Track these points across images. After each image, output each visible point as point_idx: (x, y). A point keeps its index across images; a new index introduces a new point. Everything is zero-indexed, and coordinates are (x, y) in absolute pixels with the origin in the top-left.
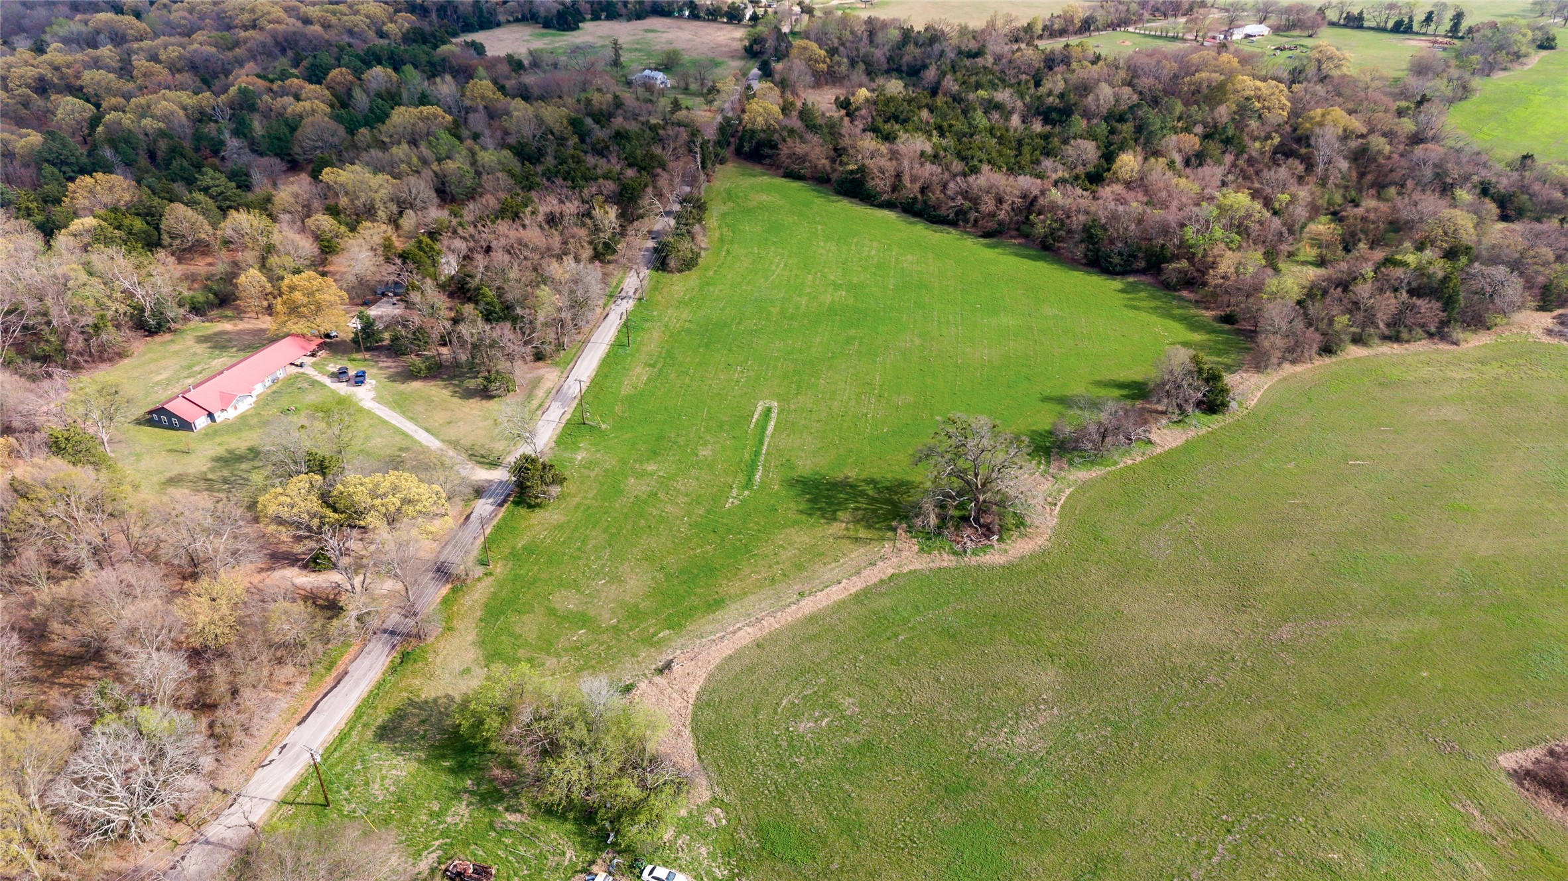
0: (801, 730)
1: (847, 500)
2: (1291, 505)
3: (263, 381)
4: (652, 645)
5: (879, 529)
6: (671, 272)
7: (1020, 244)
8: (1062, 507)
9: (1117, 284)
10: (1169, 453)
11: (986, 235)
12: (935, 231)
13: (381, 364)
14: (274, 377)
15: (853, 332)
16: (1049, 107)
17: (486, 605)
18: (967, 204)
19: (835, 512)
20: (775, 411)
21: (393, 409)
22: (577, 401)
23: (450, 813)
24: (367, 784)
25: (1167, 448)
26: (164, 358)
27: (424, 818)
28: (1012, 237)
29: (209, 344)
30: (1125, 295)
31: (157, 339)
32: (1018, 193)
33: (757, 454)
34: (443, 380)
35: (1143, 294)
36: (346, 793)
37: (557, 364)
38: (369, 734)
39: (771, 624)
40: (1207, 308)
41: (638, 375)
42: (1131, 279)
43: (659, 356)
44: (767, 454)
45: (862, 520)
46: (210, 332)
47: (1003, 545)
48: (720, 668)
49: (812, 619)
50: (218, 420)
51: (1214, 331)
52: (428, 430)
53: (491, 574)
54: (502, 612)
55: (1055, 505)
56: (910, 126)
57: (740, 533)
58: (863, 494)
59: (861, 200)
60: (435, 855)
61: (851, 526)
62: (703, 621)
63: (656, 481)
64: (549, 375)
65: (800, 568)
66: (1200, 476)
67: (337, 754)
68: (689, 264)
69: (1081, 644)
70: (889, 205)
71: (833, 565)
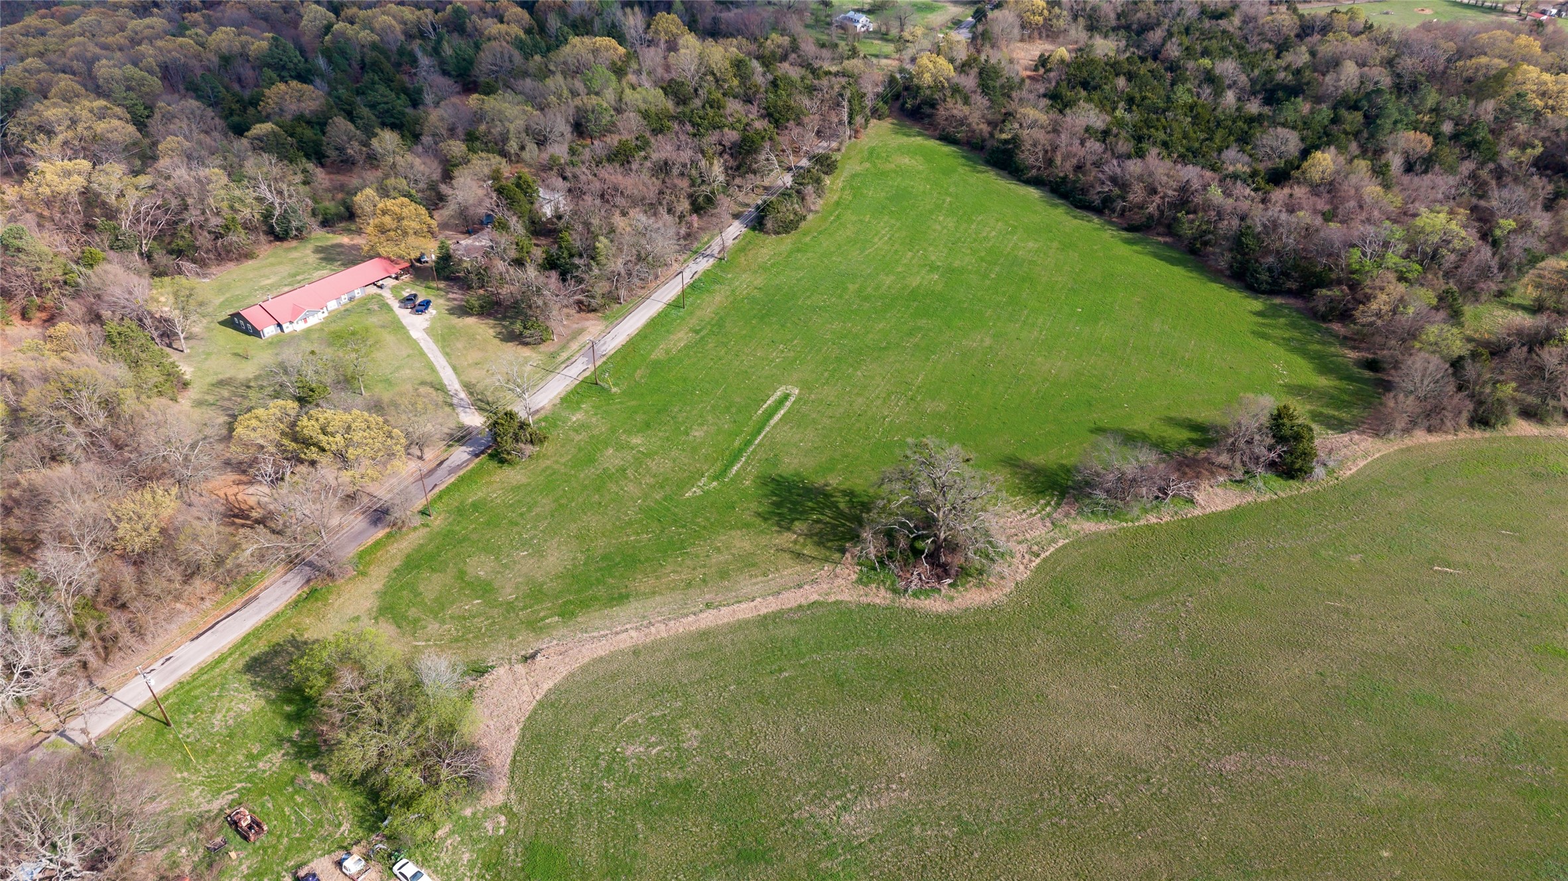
0: (628, 753)
1: (813, 509)
2: (1328, 607)
3: (338, 299)
4: (534, 630)
5: (829, 548)
6: (767, 233)
7: (1166, 243)
8: (1045, 560)
9: (1257, 304)
10: (1209, 517)
11: (1130, 229)
12: (1075, 217)
13: (451, 296)
14: (351, 295)
15: (922, 322)
16: (1278, 84)
17: (408, 556)
18: (1117, 191)
19: (793, 520)
20: (792, 399)
21: (436, 342)
22: (604, 359)
23: (266, 758)
24: (213, 712)
25: (1208, 511)
26: (281, 263)
27: (241, 758)
28: (1158, 234)
29: (322, 255)
30: (1260, 320)
31: (285, 244)
32: (1175, 185)
33: (748, 443)
34: (496, 319)
35: (1282, 320)
36: (191, 716)
37: (606, 318)
38: (240, 664)
39: (660, 631)
40: (1353, 348)
41: (680, 338)
42: (1278, 301)
43: (709, 323)
44: (759, 445)
45: (816, 534)
46: (329, 243)
47: (952, 592)
48: (584, 669)
49: (704, 635)
50: (286, 331)
51: (1350, 378)
52: (454, 368)
53: (427, 526)
54: (418, 567)
55: (1038, 555)
56: (1096, 96)
57: (684, 526)
58: (834, 505)
59: (1010, 173)
60: (231, 797)
61: (801, 540)
62: (597, 614)
63: (633, 457)
64: (593, 326)
65: (724, 574)
66: (1232, 552)
67: (205, 677)
68: (787, 227)
69: (978, 724)
70: (1036, 182)
71: (760, 578)
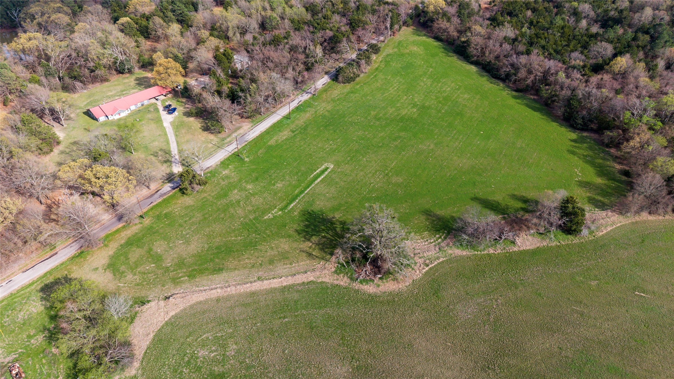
0: (200, 354)
1: (324, 230)
2: (573, 310)
3: (136, 105)
4: (174, 283)
5: (325, 252)
6: (339, 82)
7: (534, 99)
8: (431, 269)
9: (574, 136)
10: (521, 252)
11: (517, 90)
12: (491, 83)
13: (187, 106)
14: (142, 103)
15: (402, 134)
16: (610, 17)
17: (129, 238)
18: (513, 71)
19: (312, 235)
20: (329, 170)
21: (173, 129)
22: (246, 143)
23: (35, 338)
24: (20, 311)
25: (521, 249)
26: (119, 85)
27: (25, 336)
28: (531, 94)
29: (137, 82)
30: (573, 144)
31: (124, 76)
32: (541, 70)
33: (302, 192)
34: (203, 119)
35: (585, 145)
36: (10, 312)
37: (252, 122)
38: (39, 288)
39: (232, 290)
40: (619, 163)
41: (285, 134)
42: (585, 134)
43: (300, 127)
44: (307, 193)
45: (322, 244)
46: (142, 76)
47: (380, 282)
48: (191, 307)
49: (253, 294)
50: (110, 119)
51: (614, 179)
52: (177, 143)
53: (141, 223)
54: (131, 244)
55: (428, 266)
56: (514, 20)
57: (259, 234)
58: (335, 229)
59: (464, 58)
60: (15, 356)
61: (314, 246)
62: (206, 277)
63: (246, 195)
64: (246, 125)
65: (271, 262)
66: (529, 273)
67: (22, 292)
68: (349, 80)
69: (374, 357)
70: (476, 63)
71: (288, 266)
